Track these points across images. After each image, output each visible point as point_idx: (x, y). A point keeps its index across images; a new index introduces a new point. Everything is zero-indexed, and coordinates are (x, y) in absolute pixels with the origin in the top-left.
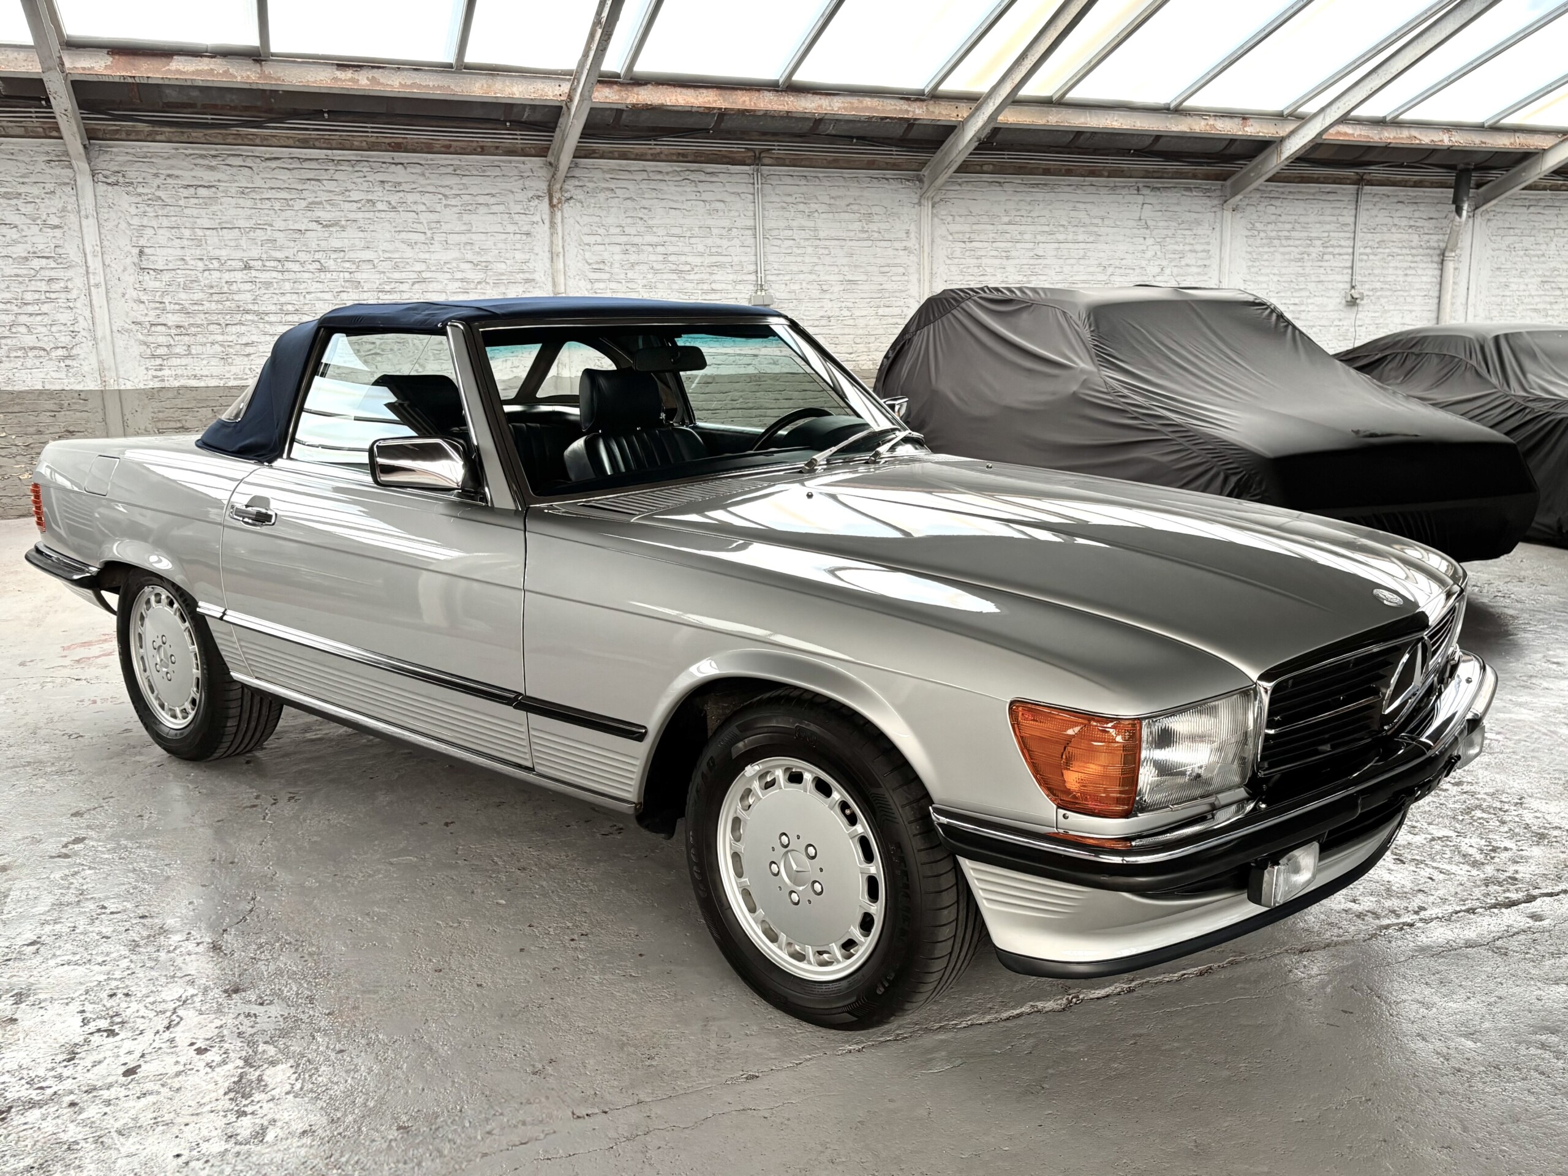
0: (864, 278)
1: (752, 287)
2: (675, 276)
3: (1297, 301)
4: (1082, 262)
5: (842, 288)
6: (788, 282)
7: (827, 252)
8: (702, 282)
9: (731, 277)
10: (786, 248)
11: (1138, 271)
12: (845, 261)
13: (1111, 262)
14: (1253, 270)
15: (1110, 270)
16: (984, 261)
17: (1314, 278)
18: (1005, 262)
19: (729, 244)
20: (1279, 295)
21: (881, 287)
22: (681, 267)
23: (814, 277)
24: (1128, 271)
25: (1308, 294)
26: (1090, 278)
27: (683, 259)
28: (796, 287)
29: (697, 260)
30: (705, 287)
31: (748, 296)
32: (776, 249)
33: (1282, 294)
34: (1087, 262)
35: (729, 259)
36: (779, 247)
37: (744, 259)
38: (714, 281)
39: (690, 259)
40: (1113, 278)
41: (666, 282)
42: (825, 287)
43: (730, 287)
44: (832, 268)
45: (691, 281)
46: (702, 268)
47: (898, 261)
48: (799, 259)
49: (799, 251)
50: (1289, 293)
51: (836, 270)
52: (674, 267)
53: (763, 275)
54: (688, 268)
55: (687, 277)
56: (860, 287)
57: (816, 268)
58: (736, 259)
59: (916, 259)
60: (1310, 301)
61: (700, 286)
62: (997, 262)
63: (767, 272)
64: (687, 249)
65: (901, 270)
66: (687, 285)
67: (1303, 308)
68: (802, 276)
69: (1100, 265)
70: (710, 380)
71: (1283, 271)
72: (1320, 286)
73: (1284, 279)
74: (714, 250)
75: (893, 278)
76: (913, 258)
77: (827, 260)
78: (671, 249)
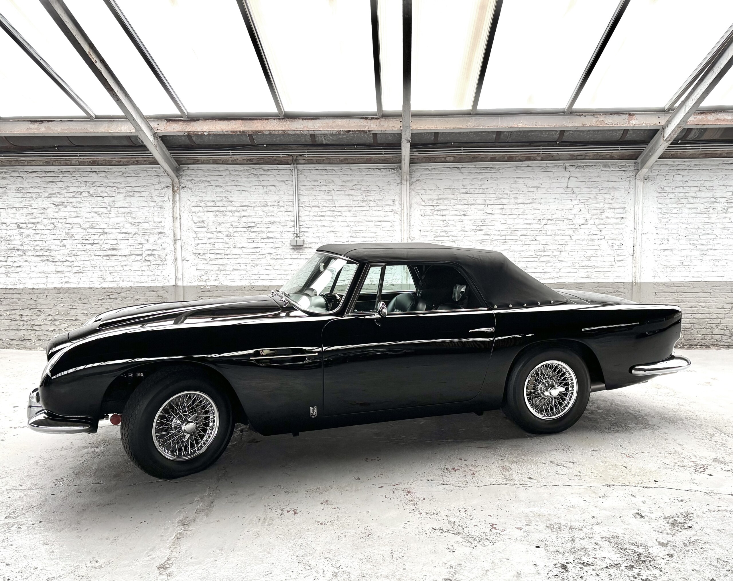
0: (365, 229)
1: (292, 235)
2: (245, 229)
3: (704, 242)
4: (521, 216)
5: (350, 235)
6: (315, 232)
7: (339, 214)
8: (261, 232)
9: (281, 229)
10: (313, 212)
11: (566, 222)
12: (352, 219)
13: (544, 216)
14: (663, 220)
15: (544, 222)
16: (447, 217)
17: (719, 226)
18: (463, 218)
19: (279, 210)
20: (687, 237)
21: (376, 234)
22: (249, 224)
23: (331, 229)
24: (558, 222)
25: (714, 237)
26: (528, 227)
27: (250, 219)
28: (320, 234)
29: (259, 220)
30: (263, 235)
31: (289, 241)
32: (307, 213)
33: (690, 237)
34: (526, 216)
35: (278, 219)
36: (309, 211)
37: (287, 219)
38: (269, 232)
39: (254, 219)
40: (545, 227)
41: (240, 233)
42: (338, 235)
43: (278, 235)
44: (343, 223)
45: (254, 232)
46: (262, 225)
47: (386, 218)
48: (322, 218)
49: (323, 214)
50: (696, 237)
51: (346, 224)
52: (244, 224)
53: (298, 228)
54: (253, 224)
55: (253, 230)
56: (362, 234)
57: (333, 223)
58: (282, 219)
60: (715, 242)
61: (260, 235)
62: (458, 217)
63: (301, 227)
64: (253, 214)
66: (252, 234)
67: (709, 247)
68: (324, 229)
69: (535, 218)
71: (690, 221)
72: (725, 231)
73: (691, 227)
74: (269, 214)
75: (384, 229)
76: (397, 217)
77: (340, 219)
78: (243, 214)
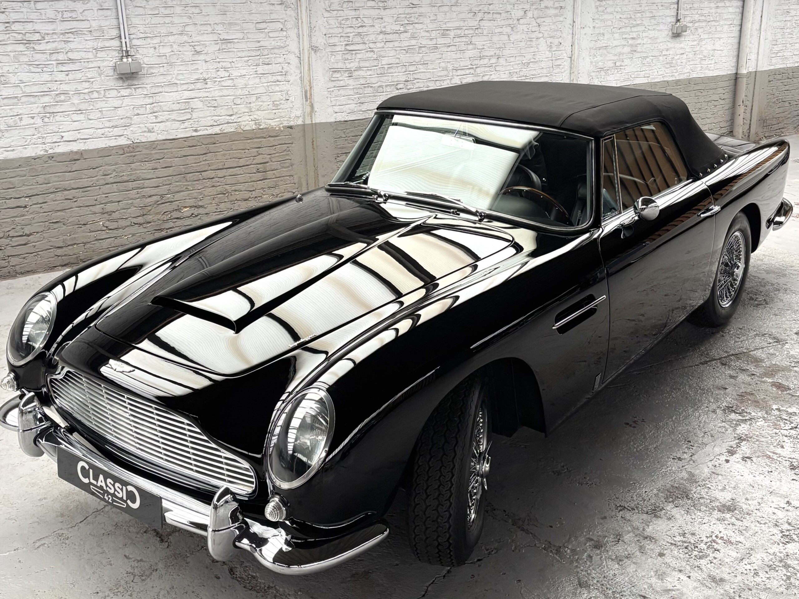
0: (240, 36)
1: (116, 54)
2: (21, 48)
3: (634, 35)
5: (217, 47)
6: (157, 46)
7: (197, 11)
8: (55, 51)
9: (91, 44)
10: (152, 9)
11: (504, 15)
12: (218, 19)
14: (600, 9)
17: (648, 14)
19: (85, 7)
20: (621, 30)
21: (259, 45)
22: (28, 37)
23: (185, 38)
25: (644, 28)
27: (29, 27)
28: (167, 50)
29: (49, 28)
30: (61, 57)
31: (112, 64)
32: (141, 11)
33: (623, 30)
35: (85, 25)
36: (144, 8)
37: (103, 23)
38: (71, 50)
39: (38, 27)
40: (482, 23)
41: (12, 54)
42: (198, 49)
43: (90, 55)
44: (204, 28)
45: (43, 52)
46: (55, 36)
47: (274, 16)
48: (167, 20)
49: (167, 12)
50: (628, 29)
51: (209, 29)
52: (19, 37)
53: (127, 40)
54: (37, 37)
55: (37, 47)
56: (237, 46)
57: (187, 29)
58: (94, 24)
59: (293, 14)
60: (644, 34)
61: (55, 57)
63: (132, 36)
64: (33, 16)
65: (279, 26)
66: (38, 56)
67: (639, 41)
68: (171, 39)
70: (76, 157)
71: (625, 9)
72: (653, 21)
73: (625, 16)
74: (68, 15)
75: (271, 35)
77: (199, 20)
78: (14, 16)
